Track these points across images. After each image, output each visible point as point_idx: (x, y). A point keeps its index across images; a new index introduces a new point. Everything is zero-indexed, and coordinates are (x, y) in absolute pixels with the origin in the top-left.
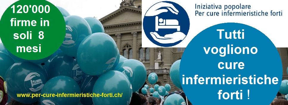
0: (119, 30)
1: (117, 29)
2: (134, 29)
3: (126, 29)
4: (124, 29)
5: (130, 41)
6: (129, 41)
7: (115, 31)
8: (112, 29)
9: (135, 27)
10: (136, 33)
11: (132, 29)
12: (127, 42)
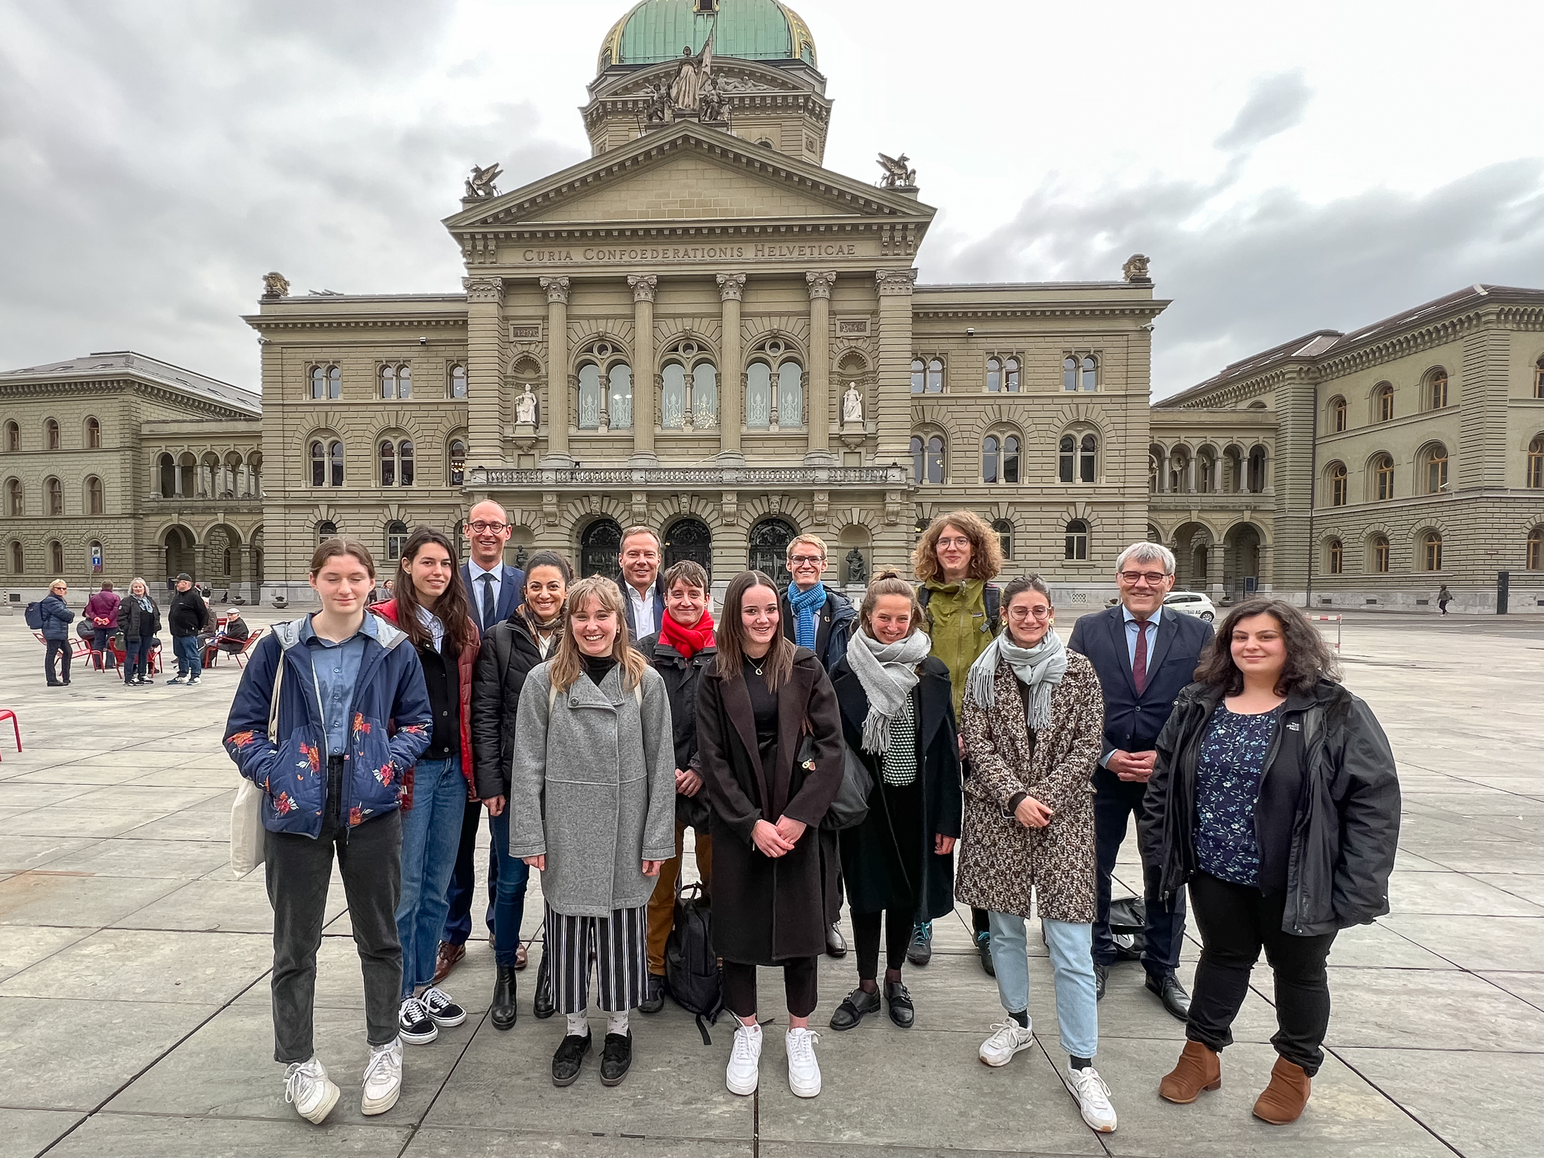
0: (649, 254)
1: (638, 248)
2: (728, 258)
3: (686, 253)
4: (676, 252)
5: (705, 321)
6: (697, 321)
7: (626, 258)
8: (605, 249)
9: (736, 246)
10: (743, 279)
11: (717, 257)
12: (688, 324)
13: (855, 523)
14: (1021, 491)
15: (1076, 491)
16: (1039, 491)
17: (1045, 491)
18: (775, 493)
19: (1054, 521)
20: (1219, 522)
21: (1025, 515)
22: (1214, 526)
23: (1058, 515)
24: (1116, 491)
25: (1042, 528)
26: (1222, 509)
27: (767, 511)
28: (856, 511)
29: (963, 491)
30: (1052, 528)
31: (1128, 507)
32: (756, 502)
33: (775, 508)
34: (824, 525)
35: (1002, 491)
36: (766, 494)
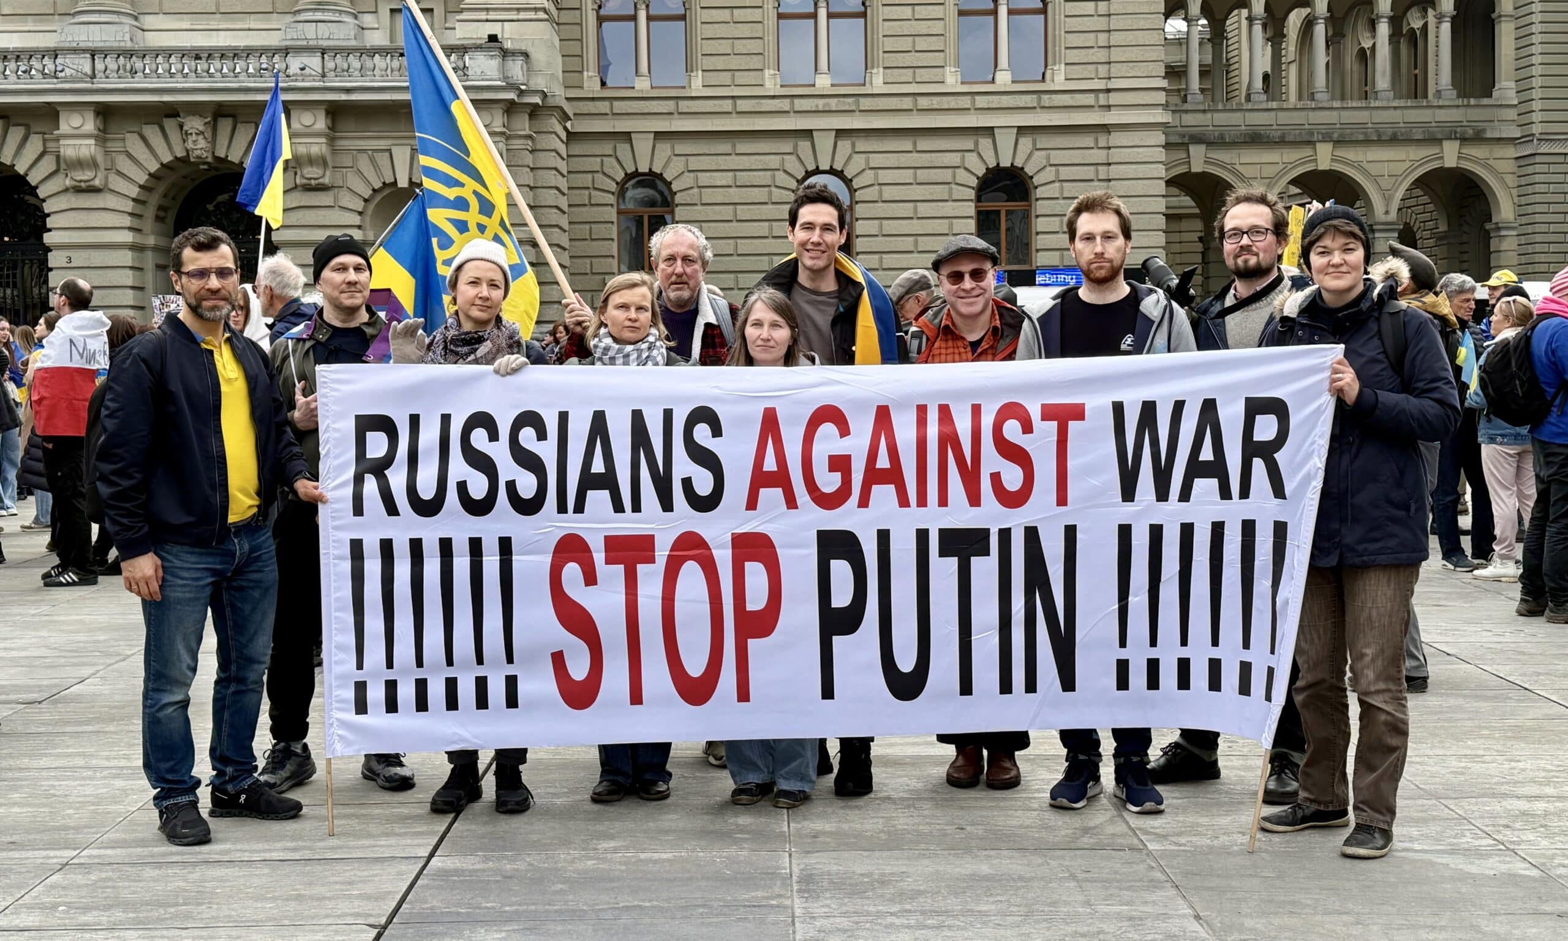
13: (403, 183)
14: (866, 104)
15: (995, 101)
16: (907, 103)
17: (923, 102)
18: (195, 109)
19: (946, 176)
20: (1385, 169)
21: (877, 160)
22: (1375, 179)
23: (954, 159)
24: (1089, 99)
25: (918, 192)
26: (1395, 139)
27: (180, 153)
28: (401, 155)
29: (727, 105)
30: (940, 192)
31: (1117, 138)
32: (152, 133)
33: (199, 147)
34: (322, 188)
35: (820, 104)
36: (172, 111)
